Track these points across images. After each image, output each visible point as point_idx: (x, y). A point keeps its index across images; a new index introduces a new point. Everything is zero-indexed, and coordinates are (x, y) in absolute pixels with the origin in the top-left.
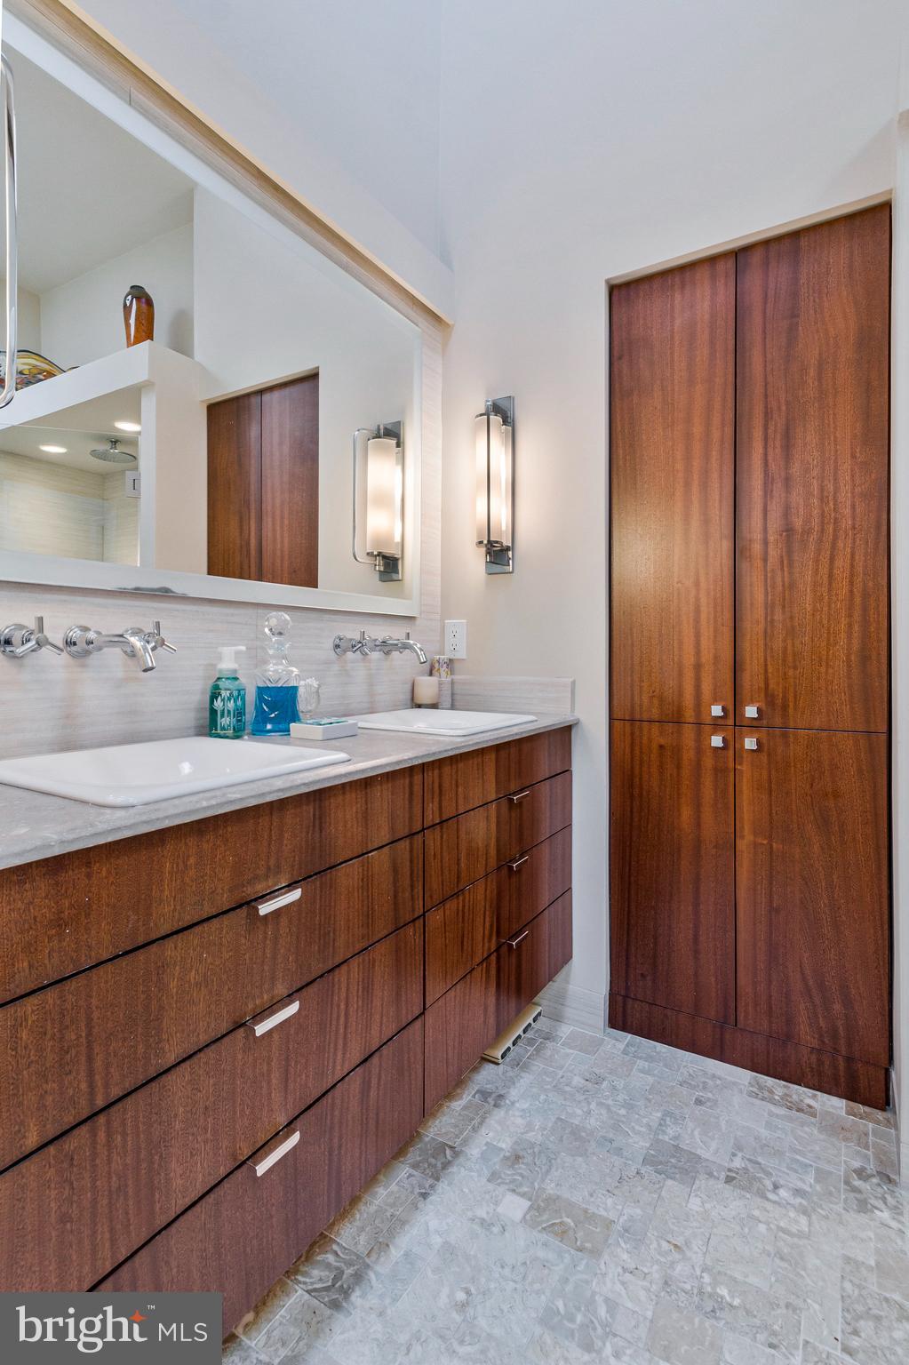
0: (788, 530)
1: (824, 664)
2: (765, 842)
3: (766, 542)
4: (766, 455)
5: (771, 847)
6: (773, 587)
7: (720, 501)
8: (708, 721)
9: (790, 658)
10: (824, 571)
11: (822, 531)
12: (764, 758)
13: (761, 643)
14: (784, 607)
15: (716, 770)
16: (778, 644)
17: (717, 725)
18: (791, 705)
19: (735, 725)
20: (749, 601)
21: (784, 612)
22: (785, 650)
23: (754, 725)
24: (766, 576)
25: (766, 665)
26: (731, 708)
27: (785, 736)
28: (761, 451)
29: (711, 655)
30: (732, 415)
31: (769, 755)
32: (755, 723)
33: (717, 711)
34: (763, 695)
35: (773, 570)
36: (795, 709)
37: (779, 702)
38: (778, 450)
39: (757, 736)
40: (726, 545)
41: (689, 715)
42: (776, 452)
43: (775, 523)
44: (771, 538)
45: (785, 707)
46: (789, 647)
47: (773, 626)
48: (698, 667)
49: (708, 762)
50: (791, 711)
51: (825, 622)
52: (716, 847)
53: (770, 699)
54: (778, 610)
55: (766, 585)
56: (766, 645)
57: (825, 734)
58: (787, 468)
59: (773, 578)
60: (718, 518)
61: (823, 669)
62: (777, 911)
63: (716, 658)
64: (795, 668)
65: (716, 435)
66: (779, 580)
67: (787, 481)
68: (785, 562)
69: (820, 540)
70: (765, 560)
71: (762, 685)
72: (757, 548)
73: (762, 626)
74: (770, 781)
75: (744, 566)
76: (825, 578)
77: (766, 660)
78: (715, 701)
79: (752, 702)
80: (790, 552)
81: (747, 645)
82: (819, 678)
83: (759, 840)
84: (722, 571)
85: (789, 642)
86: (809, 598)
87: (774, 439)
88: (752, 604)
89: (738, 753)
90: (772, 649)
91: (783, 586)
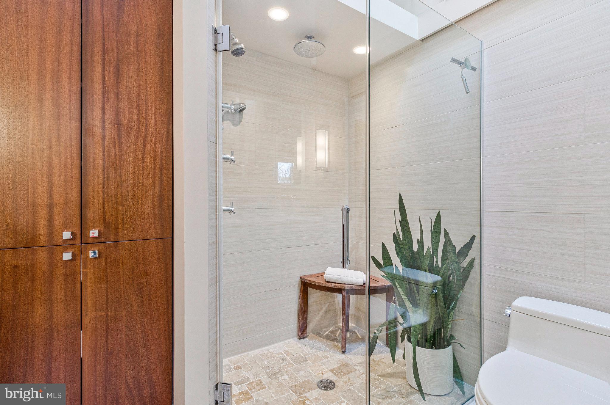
0: (118, 124)
1: (140, 203)
2: (103, 314)
3: (103, 128)
4: (104, 74)
5: (107, 315)
6: (109, 157)
7: (70, 94)
8: (60, 242)
9: (120, 200)
10: (140, 151)
11: (139, 128)
12: (102, 261)
13: (101, 190)
14: (116, 169)
15: (66, 276)
16: (112, 191)
17: (66, 245)
18: (120, 227)
19: (81, 244)
20: (92, 164)
21: (116, 173)
22: (117, 194)
23: (95, 242)
24: (104, 149)
25: (104, 204)
26: (79, 233)
27: (116, 246)
28: (100, 71)
29: (62, 198)
30: (79, 40)
31: (106, 259)
32: (96, 241)
33: (67, 235)
34: (102, 222)
35: (109, 147)
36: (123, 229)
37: (113, 226)
38: (112, 75)
39: (98, 248)
40: (75, 124)
41: (43, 240)
42: (110, 76)
43: (109, 119)
44: (107, 126)
45: (116, 229)
46: (119, 193)
47: (108, 180)
48: (51, 206)
49: (60, 271)
50: (120, 230)
51: (141, 179)
52: (66, 328)
53: (106, 224)
54: (112, 171)
55: (104, 155)
56: (104, 191)
57: (140, 242)
58: (117, 87)
59: (109, 151)
60: (68, 106)
61: (139, 206)
62: (111, 353)
63: (66, 200)
64: (123, 206)
65: (66, 49)
66: (112, 153)
67: (118, 94)
68: (117, 142)
69: (138, 134)
70: (103, 139)
71: (101, 216)
72: (98, 131)
73: (101, 179)
74: (107, 276)
75: (88, 141)
76: (141, 155)
77: (104, 201)
78: (66, 228)
79: (94, 227)
80: (120, 137)
81: (90, 191)
82: (137, 211)
83: (99, 314)
84: (71, 141)
85: (119, 190)
86: (131, 165)
87: (109, 67)
88: (94, 165)
89: (85, 262)
90: (108, 194)
91: (115, 156)
